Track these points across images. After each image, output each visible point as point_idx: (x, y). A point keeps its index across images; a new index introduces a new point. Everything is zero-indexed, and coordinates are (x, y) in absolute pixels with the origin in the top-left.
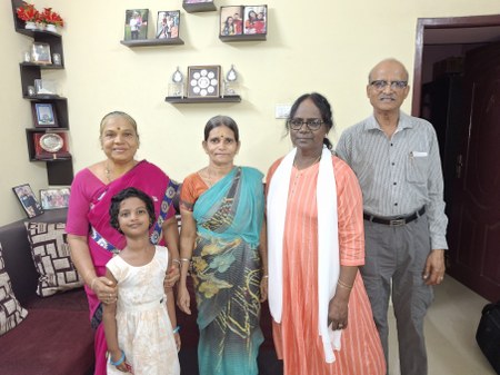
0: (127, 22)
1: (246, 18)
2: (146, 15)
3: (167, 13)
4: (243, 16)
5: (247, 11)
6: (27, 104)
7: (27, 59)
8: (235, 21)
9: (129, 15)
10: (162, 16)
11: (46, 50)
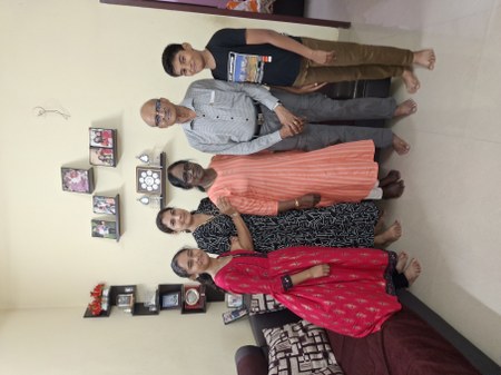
0: (102, 236)
1: (99, 145)
2: (97, 222)
3: (95, 206)
5: (94, 144)
6: (163, 313)
7: (129, 310)
8: (102, 153)
9: (96, 235)
10: (98, 210)
11: (122, 298)
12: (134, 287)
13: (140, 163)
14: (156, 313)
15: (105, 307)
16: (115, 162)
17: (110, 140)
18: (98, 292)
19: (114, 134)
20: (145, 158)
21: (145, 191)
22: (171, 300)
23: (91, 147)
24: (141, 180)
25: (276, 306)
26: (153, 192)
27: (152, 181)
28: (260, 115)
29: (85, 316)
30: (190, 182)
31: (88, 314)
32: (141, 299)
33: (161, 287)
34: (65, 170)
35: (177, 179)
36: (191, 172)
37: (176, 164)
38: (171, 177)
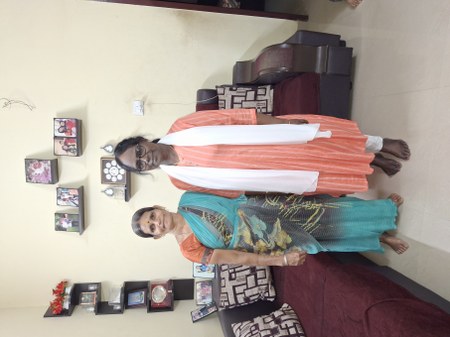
0: (65, 230)
1: (63, 135)
2: (60, 215)
3: (59, 198)
4: (62, 138)
5: (58, 134)
7: (92, 309)
8: (66, 144)
9: (59, 228)
11: (85, 296)
12: (99, 284)
14: (120, 312)
15: (66, 305)
17: (74, 129)
18: (60, 291)
19: (79, 124)
20: (110, 149)
21: (110, 181)
22: (137, 298)
24: (106, 171)
26: (118, 183)
27: (116, 172)
29: (46, 316)
31: (49, 314)
32: (106, 298)
33: (127, 284)
34: (28, 161)
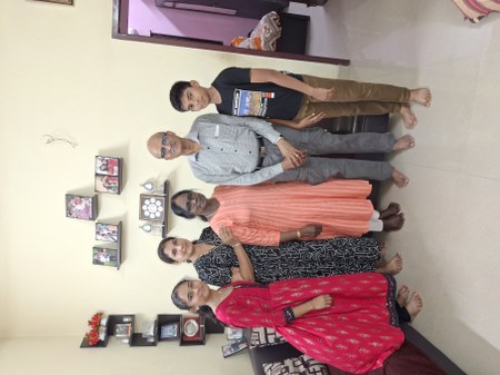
0: (102, 264)
1: (105, 173)
2: (98, 249)
3: (98, 233)
5: (99, 172)
7: (127, 341)
8: (107, 181)
9: (97, 262)
10: (99, 237)
11: (120, 327)
12: (132, 316)
13: (144, 191)
14: (154, 344)
15: (102, 337)
16: (119, 190)
17: (116, 168)
18: (95, 321)
19: (120, 163)
20: (149, 186)
21: (148, 218)
22: (169, 331)
23: (97, 175)
24: (144, 208)
25: (277, 340)
26: (156, 220)
27: (155, 209)
28: (263, 148)
29: (82, 347)
30: (193, 211)
31: (85, 344)
32: (139, 330)
33: (160, 317)
34: (69, 197)
35: (180, 209)
36: (194, 201)
37: (180, 193)
38: (174, 206)
